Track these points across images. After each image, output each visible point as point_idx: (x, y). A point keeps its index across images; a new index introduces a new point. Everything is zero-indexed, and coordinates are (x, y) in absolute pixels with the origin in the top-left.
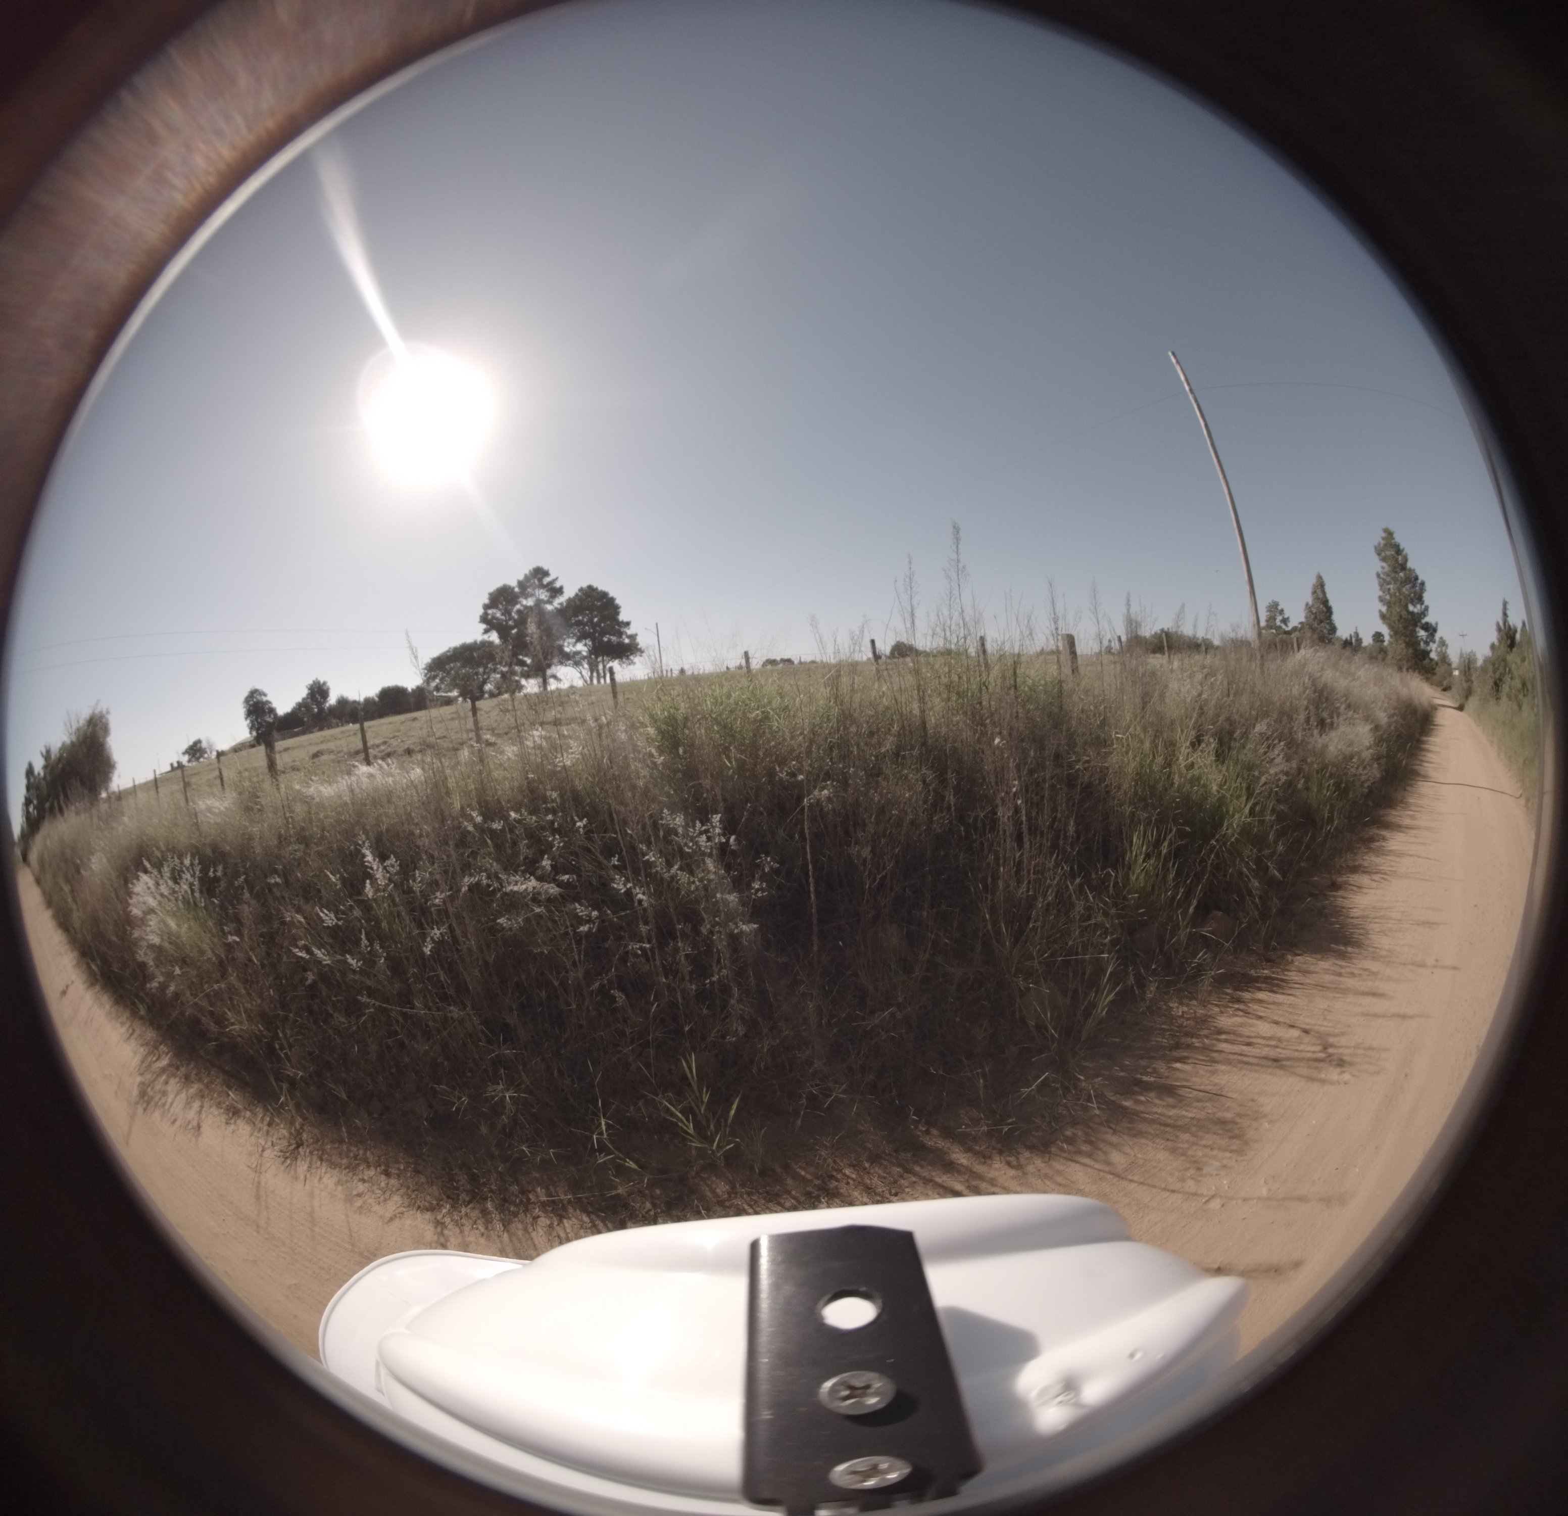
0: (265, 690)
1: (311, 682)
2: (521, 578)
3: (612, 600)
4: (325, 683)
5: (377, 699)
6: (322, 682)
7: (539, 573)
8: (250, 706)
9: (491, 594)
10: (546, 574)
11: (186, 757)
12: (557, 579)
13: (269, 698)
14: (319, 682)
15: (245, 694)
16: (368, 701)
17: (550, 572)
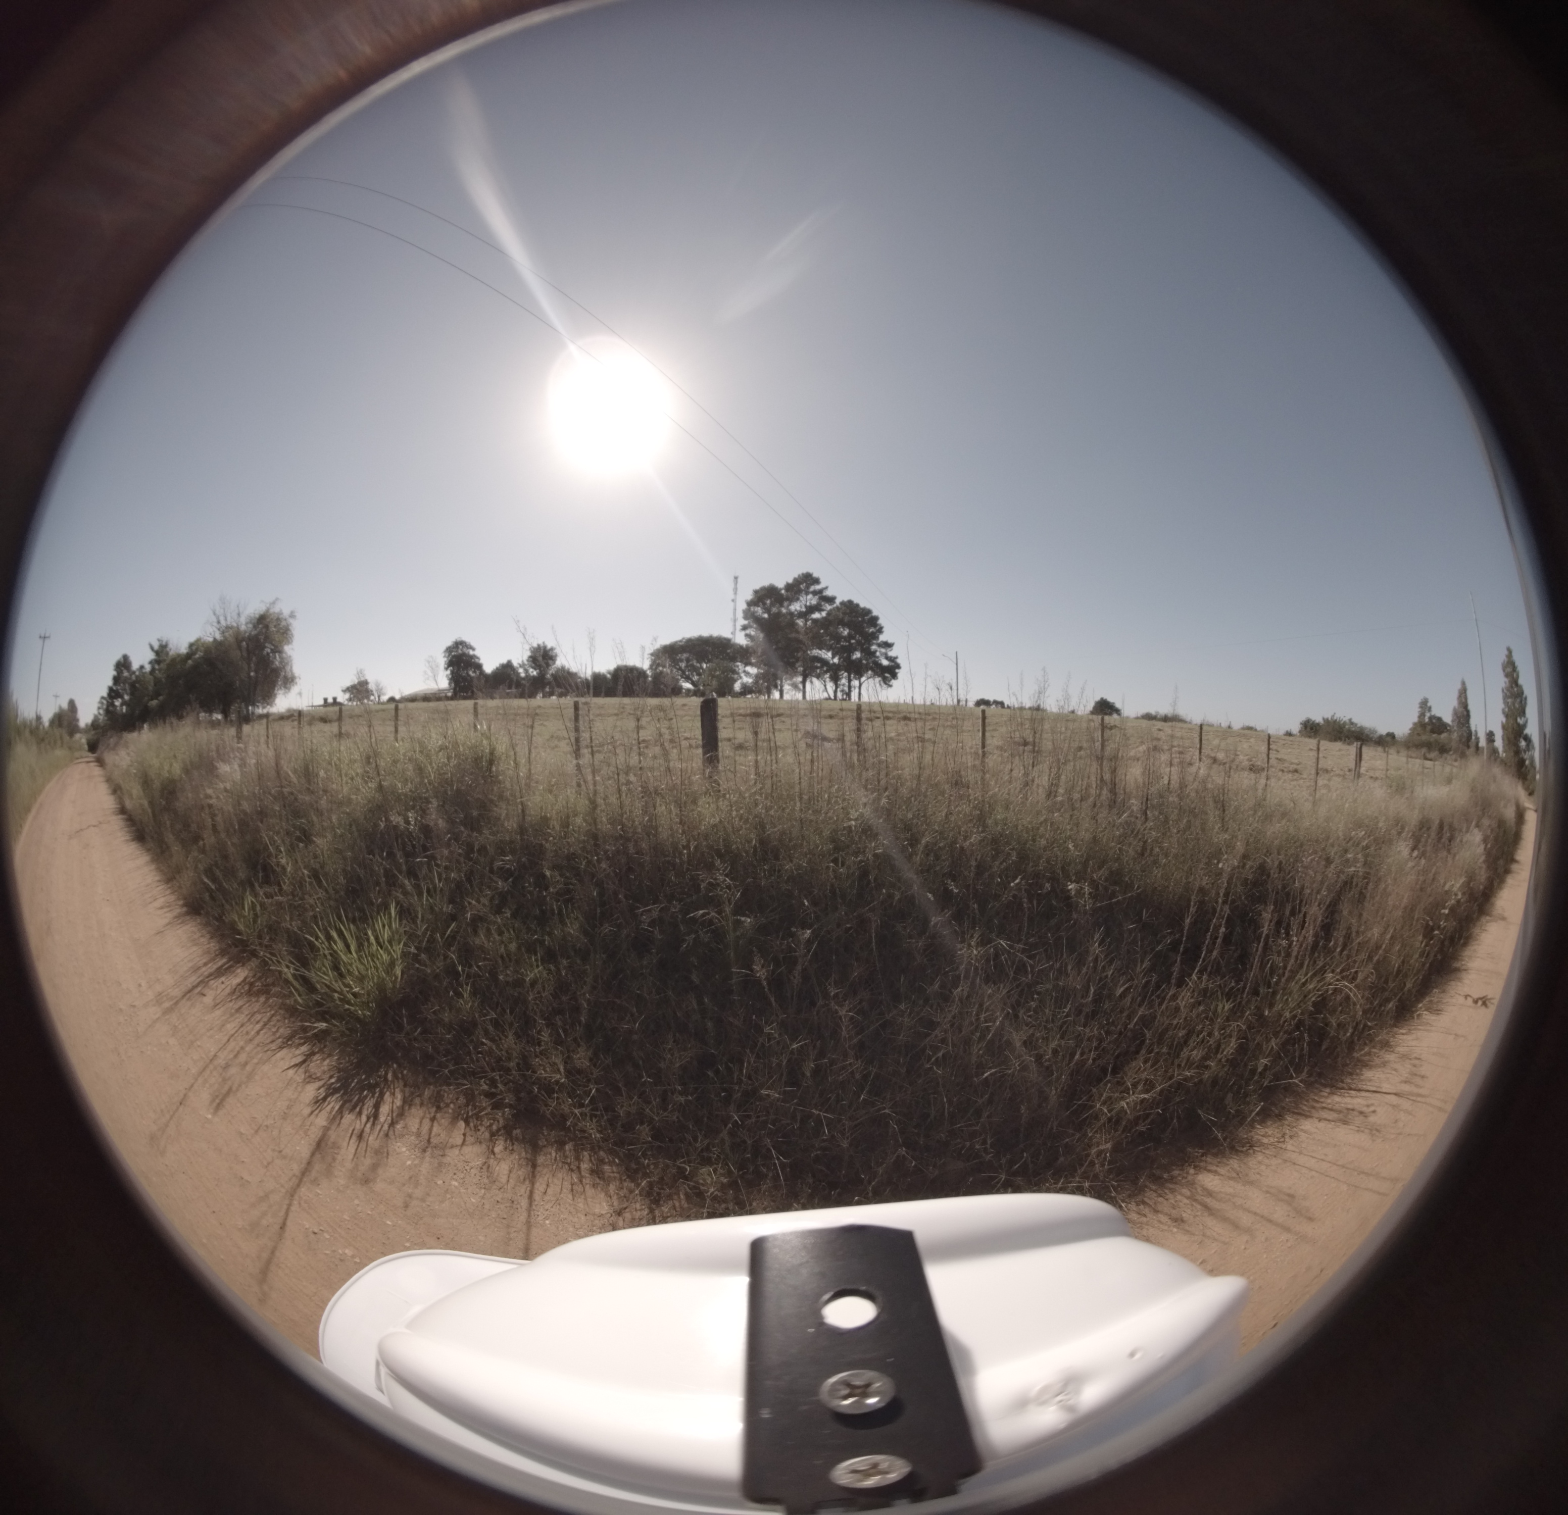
0: (473, 644)
1: (535, 645)
2: (790, 581)
3: (876, 619)
4: (552, 649)
5: (609, 676)
6: (549, 647)
7: (808, 580)
8: (453, 657)
9: (756, 592)
10: (817, 581)
11: (347, 696)
12: (826, 588)
13: (477, 653)
14: (545, 647)
15: (449, 643)
16: (597, 677)
17: (821, 580)
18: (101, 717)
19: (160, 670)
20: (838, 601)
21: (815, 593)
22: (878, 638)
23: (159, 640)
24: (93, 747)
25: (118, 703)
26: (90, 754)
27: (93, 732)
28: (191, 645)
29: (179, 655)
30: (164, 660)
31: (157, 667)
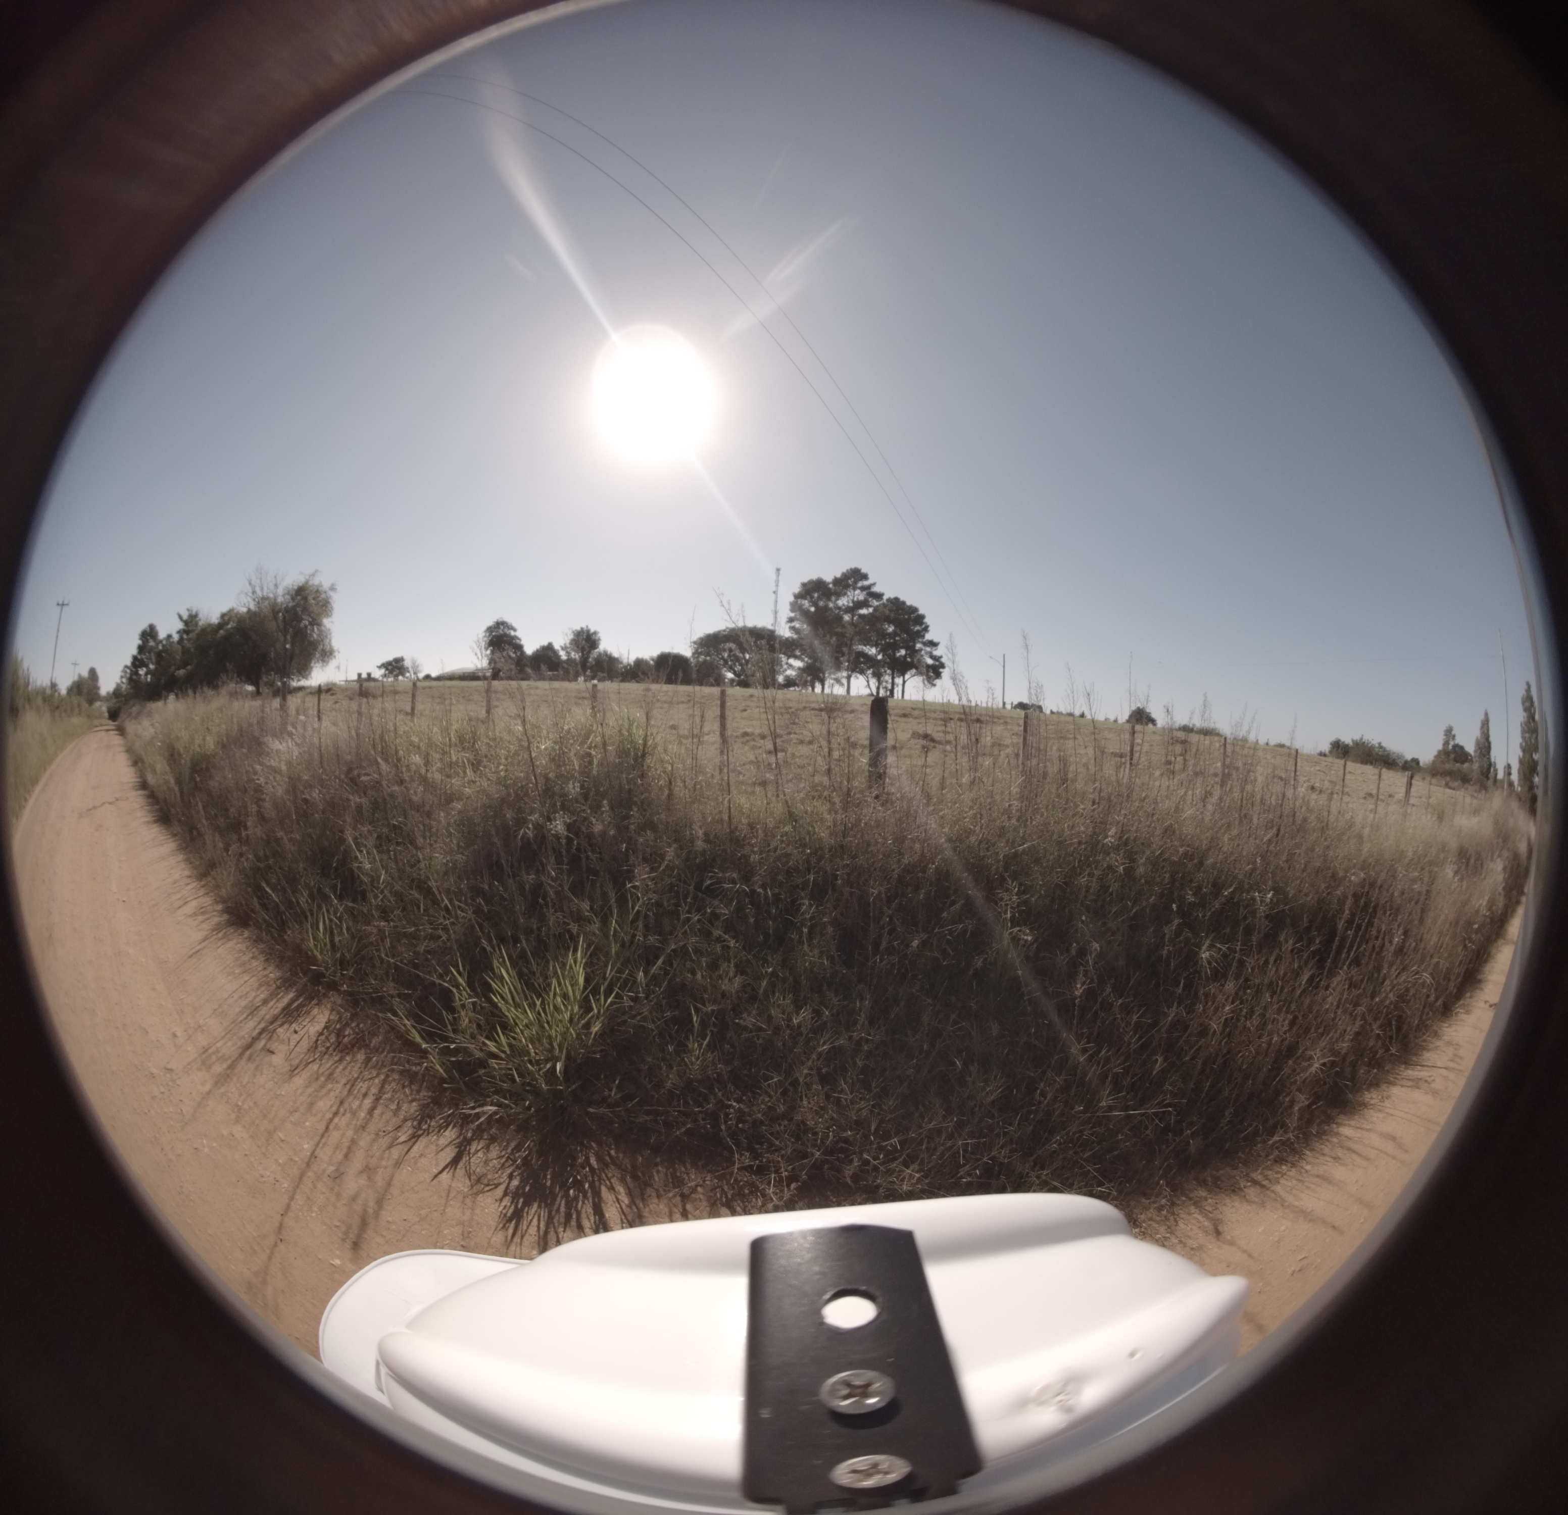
0: (515, 625)
1: (579, 628)
2: (839, 575)
3: (922, 617)
4: (595, 633)
5: (652, 662)
6: (592, 630)
7: (855, 576)
8: (494, 637)
9: (804, 585)
10: (865, 577)
11: (383, 671)
12: (874, 584)
13: (518, 634)
14: (588, 631)
15: (490, 622)
16: (639, 663)
17: (870, 576)
18: (124, 686)
19: (189, 640)
20: (885, 598)
21: (863, 588)
22: (923, 636)
23: (188, 610)
24: (113, 715)
25: (142, 672)
26: (111, 722)
27: (114, 701)
28: (223, 616)
29: (210, 625)
30: (193, 631)
31: (185, 636)
